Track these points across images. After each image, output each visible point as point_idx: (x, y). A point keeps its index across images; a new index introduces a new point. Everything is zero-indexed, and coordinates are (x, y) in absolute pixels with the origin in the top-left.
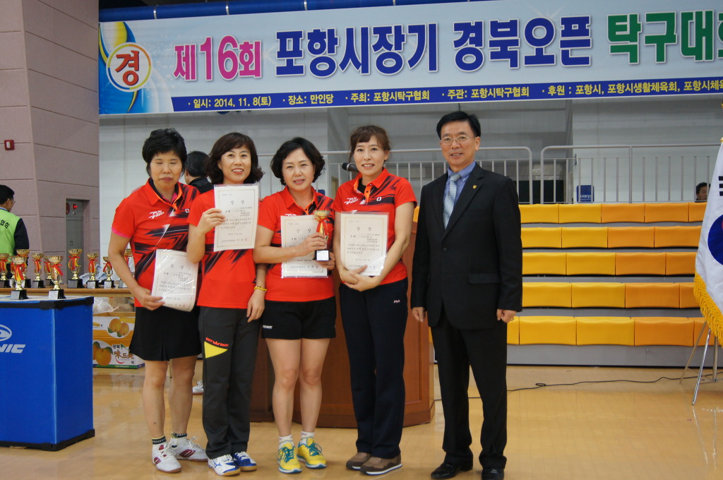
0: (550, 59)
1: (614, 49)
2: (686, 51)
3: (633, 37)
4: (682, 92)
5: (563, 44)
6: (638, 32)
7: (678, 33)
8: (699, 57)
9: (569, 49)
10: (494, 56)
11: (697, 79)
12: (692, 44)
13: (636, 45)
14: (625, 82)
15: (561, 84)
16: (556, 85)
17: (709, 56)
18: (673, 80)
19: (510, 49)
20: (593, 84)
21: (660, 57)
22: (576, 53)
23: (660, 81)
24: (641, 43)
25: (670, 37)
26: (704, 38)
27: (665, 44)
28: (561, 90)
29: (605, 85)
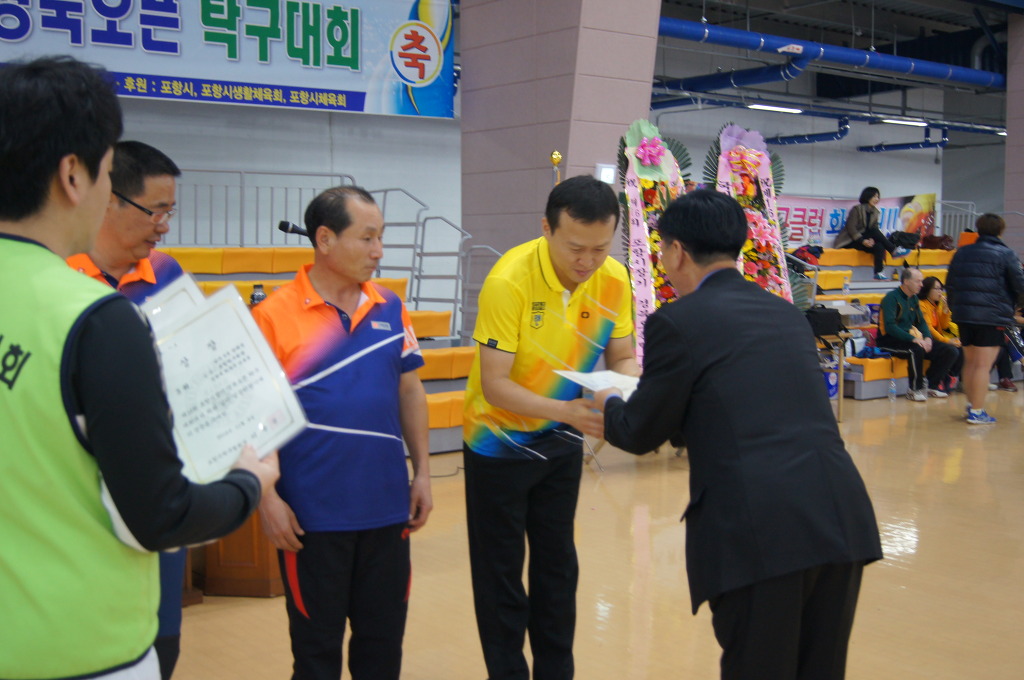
0: (126, 39)
1: (209, 37)
2: (293, 52)
3: (230, 24)
4: (289, 104)
5: (145, 19)
6: (238, 18)
7: (283, 26)
8: (306, 62)
9: (151, 27)
10: (47, 22)
11: (305, 89)
12: (299, 44)
13: (235, 36)
14: (223, 84)
15: (142, 76)
16: (135, 76)
17: (317, 62)
18: (278, 87)
19: (70, 15)
20: (183, 80)
21: (263, 56)
22: (161, 34)
23: (263, 86)
24: (240, 33)
25: (273, 31)
26: (311, 38)
27: (269, 39)
28: (142, 84)
29: (198, 84)
